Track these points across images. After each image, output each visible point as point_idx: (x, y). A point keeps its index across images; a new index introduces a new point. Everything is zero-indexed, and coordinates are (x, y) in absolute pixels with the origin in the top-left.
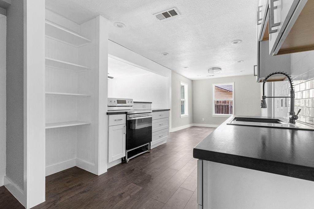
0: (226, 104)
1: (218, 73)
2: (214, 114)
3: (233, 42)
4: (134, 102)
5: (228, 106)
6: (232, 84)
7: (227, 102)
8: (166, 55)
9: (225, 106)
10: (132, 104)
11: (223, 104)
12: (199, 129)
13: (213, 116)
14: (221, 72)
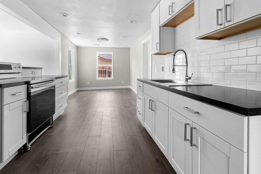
0: (105, 69)
1: (105, 43)
2: (98, 78)
3: (131, 21)
4: (23, 68)
5: (106, 71)
6: (112, 53)
7: (105, 68)
8: (66, 16)
9: (104, 71)
10: (21, 70)
11: (102, 70)
12: (86, 93)
13: (97, 80)
14: (108, 42)
